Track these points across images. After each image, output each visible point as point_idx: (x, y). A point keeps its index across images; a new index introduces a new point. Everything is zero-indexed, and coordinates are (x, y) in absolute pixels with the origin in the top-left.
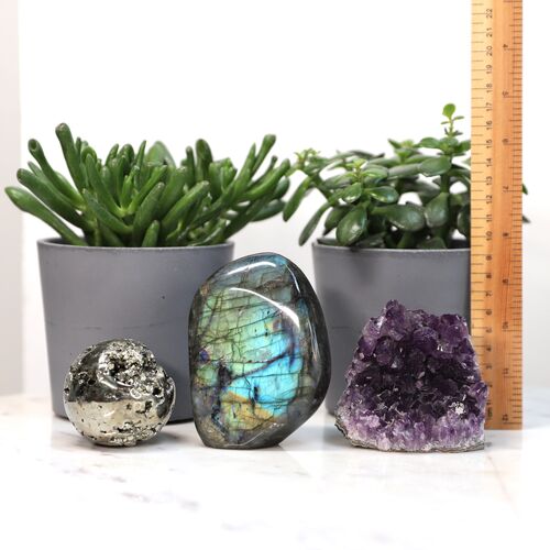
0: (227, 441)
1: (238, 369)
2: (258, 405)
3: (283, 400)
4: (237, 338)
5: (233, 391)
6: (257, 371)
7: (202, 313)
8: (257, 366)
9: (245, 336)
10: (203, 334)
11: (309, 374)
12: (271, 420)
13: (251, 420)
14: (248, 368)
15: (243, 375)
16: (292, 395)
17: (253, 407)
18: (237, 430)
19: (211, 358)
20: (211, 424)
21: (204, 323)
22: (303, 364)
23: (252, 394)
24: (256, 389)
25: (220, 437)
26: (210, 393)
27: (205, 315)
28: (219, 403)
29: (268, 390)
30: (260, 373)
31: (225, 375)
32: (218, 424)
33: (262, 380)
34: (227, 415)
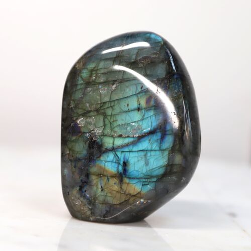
0: (93, 214)
1: (108, 142)
2: (126, 180)
3: (152, 177)
4: (109, 112)
5: (102, 164)
6: (127, 145)
7: (76, 85)
8: (127, 141)
9: (117, 109)
10: (76, 106)
11: (180, 151)
12: (138, 195)
13: (118, 195)
14: (119, 142)
15: (113, 149)
16: (161, 171)
17: (121, 181)
18: (104, 203)
19: (83, 130)
20: (78, 196)
21: (78, 95)
22: (175, 141)
23: (121, 168)
24: (125, 164)
25: (86, 210)
26: (79, 164)
27: (79, 87)
28: (88, 175)
29: (137, 165)
30: (131, 148)
31: (96, 148)
32: (85, 197)
33: (132, 155)
34: (95, 188)
